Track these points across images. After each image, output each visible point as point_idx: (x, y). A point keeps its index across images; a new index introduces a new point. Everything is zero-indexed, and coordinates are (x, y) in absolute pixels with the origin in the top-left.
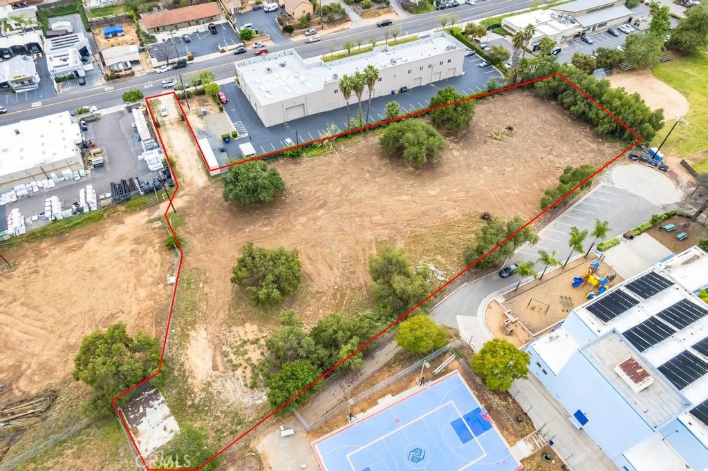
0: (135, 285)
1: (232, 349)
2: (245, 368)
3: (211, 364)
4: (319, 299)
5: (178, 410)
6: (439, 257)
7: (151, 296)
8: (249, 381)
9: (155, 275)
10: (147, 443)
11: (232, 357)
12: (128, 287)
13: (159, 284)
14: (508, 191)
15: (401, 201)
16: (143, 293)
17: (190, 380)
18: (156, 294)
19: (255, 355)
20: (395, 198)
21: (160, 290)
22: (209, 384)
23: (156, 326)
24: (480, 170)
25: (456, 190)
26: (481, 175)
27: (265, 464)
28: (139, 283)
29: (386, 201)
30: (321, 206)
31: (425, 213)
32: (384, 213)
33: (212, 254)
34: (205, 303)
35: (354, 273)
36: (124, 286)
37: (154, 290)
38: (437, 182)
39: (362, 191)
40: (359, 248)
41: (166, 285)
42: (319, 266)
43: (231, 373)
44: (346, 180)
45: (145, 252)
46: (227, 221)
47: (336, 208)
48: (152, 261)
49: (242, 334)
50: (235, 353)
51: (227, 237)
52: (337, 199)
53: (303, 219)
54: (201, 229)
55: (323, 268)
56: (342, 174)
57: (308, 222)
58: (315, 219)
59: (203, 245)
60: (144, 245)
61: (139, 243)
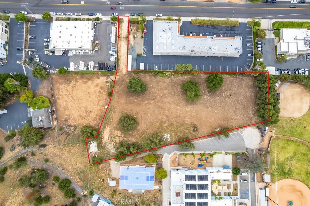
2: (114, 142)
3: (108, 138)
4: (138, 132)
5: (99, 146)
6: (173, 134)
7: (100, 110)
8: (114, 146)
9: (103, 103)
10: (91, 150)
13: (103, 106)
14: (209, 120)
15: (176, 108)
16: (99, 108)
17: (102, 140)
18: (102, 110)
19: (117, 140)
20: (176, 106)
22: (106, 143)
23: (99, 120)
24: (207, 108)
25: (195, 112)
26: (206, 110)
27: (110, 166)
28: (98, 104)
29: (172, 106)
30: (154, 99)
31: (180, 117)
32: (169, 111)
33: (119, 103)
34: (112, 119)
35: (149, 128)
36: (95, 103)
37: (102, 108)
38: (191, 106)
39: (168, 99)
40: (155, 120)
41: (105, 108)
42: (142, 121)
43: (111, 142)
44: (166, 92)
45: (102, 93)
46: (126, 92)
47: (157, 102)
48: (103, 97)
49: (117, 133)
50: (114, 137)
51: (124, 99)
52: (159, 99)
53: (146, 102)
54: (119, 92)
55: (143, 123)
56: (166, 89)
57: (147, 104)
58: (149, 104)
59: (117, 98)
60: (103, 90)
61: (102, 89)
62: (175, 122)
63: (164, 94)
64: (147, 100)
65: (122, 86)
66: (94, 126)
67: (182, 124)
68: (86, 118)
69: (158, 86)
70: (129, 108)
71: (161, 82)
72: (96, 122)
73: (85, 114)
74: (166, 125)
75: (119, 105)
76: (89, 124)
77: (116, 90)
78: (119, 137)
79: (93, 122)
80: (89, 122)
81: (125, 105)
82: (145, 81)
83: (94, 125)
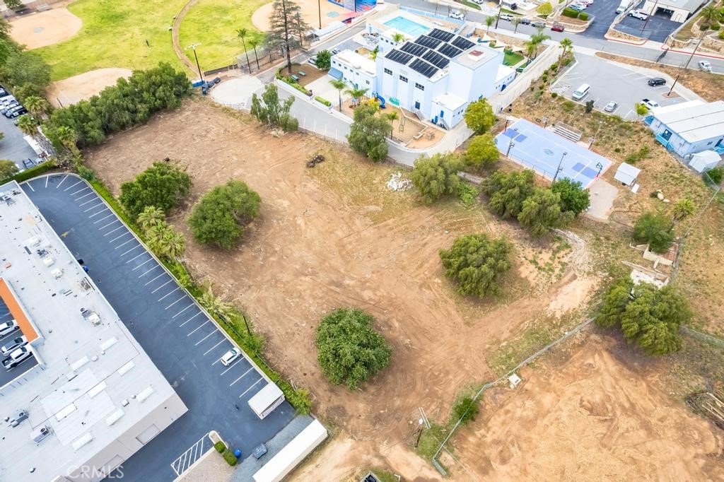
0: (544, 417)
1: (551, 275)
2: (559, 258)
3: (574, 282)
6: (375, 182)
7: (546, 387)
8: (568, 251)
9: (519, 403)
11: (557, 271)
12: (552, 424)
13: (526, 390)
14: (268, 157)
16: (547, 400)
17: (597, 288)
18: (539, 383)
19: (545, 257)
20: (303, 229)
21: (533, 384)
22: (589, 274)
23: (571, 357)
25: (276, 189)
26: (249, 175)
27: (611, 212)
28: (541, 413)
30: (339, 285)
31: (321, 202)
32: (330, 230)
33: (459, 359)
34: (522, 325)
35: (423, 227)
36: (552, 430)
37: (537, 389)
39: (302, 257)
40: (389, 234)
41: (524, 381)
42: (427, 254)
43: (570, 264)
44: (286, 277)
45: (497, 442)
46: (402, 371)
47: (337, 271)
48: (504, 423)
49: (535, 274)
50: (553, 271)
51: (428, 357)
52: (321, 275)
53: (367, 294)
54: (428, 395)
55: (428, 250)
56: (276, 282)
57: (369, 288)
58: (363, 283)
59: (451, 377)
60: (487, 452)
61: (487, 460)
62: (345, 198)
63: (298, 274)
64: (362, 297)
65: (398, 402)
66: (605, 354)
67: (333, 185)
68: (627, 405)
69: (290, 308)
70: (439, 317)
71: (267, 310)
72: (590, 361)
73: (625, 422)
74: (373, 208)
75: (460, 351)
76: (620, 371)
77: (433, 407)
78: (534, 262)
79: (603, 367)
80: (616, 380)
81: (443, 337)
82: (309, 352)
83: (601, 355)
